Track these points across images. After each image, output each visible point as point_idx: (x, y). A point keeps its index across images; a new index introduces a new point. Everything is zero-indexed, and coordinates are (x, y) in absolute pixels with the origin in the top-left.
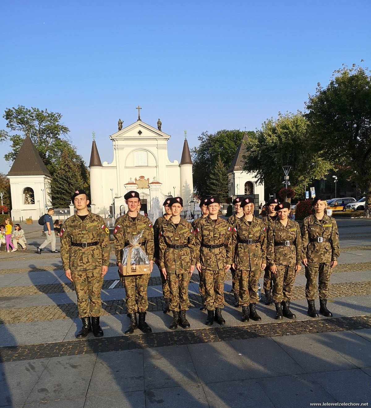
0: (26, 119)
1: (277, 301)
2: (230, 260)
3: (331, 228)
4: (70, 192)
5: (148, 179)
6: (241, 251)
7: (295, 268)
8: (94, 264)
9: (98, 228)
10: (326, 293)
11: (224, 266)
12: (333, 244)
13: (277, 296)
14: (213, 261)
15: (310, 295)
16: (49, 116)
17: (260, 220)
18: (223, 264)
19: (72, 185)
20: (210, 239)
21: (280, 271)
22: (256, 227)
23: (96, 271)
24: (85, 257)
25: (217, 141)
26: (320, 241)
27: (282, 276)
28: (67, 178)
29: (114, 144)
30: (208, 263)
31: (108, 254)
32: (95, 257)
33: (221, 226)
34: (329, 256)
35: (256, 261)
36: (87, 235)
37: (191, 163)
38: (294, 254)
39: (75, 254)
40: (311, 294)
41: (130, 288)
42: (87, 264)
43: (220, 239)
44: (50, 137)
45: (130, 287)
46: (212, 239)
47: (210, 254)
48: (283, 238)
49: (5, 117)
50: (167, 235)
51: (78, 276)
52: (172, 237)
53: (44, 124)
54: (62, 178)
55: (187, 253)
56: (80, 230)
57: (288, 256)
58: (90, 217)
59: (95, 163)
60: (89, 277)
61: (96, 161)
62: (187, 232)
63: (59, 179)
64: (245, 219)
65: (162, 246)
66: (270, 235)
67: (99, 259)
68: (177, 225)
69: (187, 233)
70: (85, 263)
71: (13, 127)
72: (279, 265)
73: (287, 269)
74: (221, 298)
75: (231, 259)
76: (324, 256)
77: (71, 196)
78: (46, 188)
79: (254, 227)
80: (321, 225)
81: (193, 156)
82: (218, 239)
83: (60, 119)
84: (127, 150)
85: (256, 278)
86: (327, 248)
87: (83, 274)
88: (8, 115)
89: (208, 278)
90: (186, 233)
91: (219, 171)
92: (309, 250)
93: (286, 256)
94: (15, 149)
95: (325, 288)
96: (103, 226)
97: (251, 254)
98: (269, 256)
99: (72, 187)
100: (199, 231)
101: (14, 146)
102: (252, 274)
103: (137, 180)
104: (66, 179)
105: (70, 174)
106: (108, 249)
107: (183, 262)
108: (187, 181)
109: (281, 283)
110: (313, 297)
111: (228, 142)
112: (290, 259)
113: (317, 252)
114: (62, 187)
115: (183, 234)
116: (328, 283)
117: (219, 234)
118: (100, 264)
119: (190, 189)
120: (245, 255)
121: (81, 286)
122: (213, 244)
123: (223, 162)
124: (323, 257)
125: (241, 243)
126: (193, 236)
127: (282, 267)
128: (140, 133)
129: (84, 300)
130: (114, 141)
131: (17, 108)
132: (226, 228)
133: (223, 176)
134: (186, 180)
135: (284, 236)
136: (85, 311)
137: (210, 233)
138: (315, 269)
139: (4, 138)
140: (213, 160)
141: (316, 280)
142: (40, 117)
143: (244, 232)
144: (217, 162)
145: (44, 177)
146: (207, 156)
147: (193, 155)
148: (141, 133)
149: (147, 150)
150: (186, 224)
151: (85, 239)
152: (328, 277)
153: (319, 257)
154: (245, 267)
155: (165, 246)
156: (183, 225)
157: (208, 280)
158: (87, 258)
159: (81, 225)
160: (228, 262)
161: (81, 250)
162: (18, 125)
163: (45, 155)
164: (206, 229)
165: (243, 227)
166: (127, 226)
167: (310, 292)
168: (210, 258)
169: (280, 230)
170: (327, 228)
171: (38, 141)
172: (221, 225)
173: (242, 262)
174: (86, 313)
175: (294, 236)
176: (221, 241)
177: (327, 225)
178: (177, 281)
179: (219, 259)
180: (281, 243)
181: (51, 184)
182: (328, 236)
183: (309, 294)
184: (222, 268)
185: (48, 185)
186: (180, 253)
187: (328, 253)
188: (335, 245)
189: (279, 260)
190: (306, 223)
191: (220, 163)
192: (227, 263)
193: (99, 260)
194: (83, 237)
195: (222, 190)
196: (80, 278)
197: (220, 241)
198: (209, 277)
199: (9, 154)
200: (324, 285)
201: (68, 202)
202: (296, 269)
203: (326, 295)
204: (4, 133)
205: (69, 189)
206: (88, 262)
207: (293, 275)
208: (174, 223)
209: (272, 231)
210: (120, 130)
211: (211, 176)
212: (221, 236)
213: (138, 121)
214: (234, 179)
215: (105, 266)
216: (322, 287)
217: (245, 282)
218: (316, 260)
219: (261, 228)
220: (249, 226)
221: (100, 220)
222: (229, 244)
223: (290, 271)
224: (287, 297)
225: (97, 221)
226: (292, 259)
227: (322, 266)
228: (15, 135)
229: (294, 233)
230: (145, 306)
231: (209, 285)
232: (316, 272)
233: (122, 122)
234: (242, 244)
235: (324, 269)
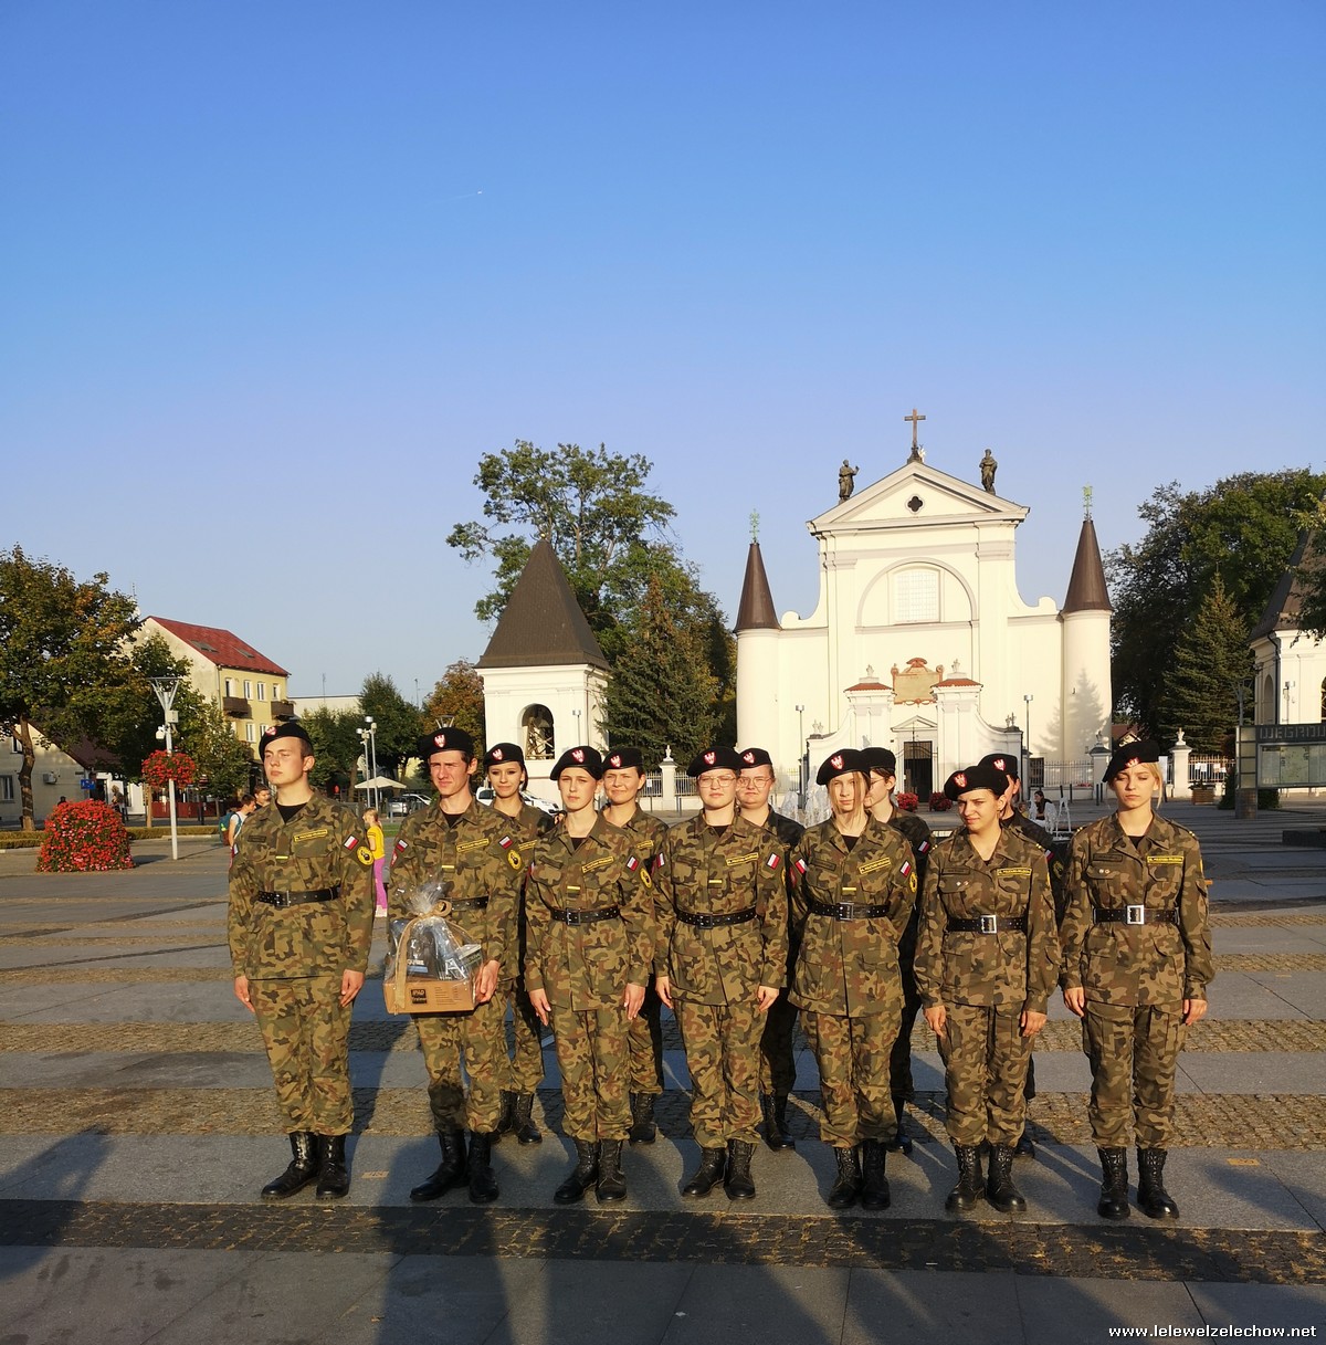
0: (540, 484)
1: (959, 1140)
2: (771, 971)
3: (1178, 871)
4: (666, 717)
5: (940, 670)
6: (814, 942)
7: (1020, 1021)
8: (308, 961)
9: (330, 848)
10: (1161, 1124)
11: (747, 993)
12: (1190, 934)
13: (958, 1121)
14: (707, 970)
15: (1102, 1128)
16: (610, 470)
17: (891, 833)
18: (742, 983)
19: (671, 695)
20: (695, 894)
21: (963, 1025)
22: (870, 858)
23: (319, 984)
24: (281, 937)
25: (1215, 517)
26: (1133, 919)
27: (970, 1046)
28: (657, 672)
29: (823, 550)
30: (688, 978)
31: (361, 931)
32: (315, 940)
33: (740, 848)
34: (1173, 980)
35: (869, 984)
36: (291, 868)
37: (1104, 604)
38: (1016, 967)
39: (256, 927)
40: (1107, 1126)
41: (432, 1049)
42: (289, 961)
43: (730, 896)
44: (611, 537)
45: (435, 1045)
46: (702, 894)
47: (694, 945)
48: (970, 901)
49: (480, 483)
50: (542, 875)
51: (265, 997)
52: (556, 883)
53: (594, 497)
54: (641, 674)
55: (610, 940)
56: (273, 850)
57: (991, 974)
58: (313, 809)
59: (754, 616)
60: (300, 1001)
61: (758, 609)
62: (608, 866)
63: (630, 676)
64: (835, 829)
65: (533, 911)
66: (929, 888)
67: (329, 945)
68: (577, 842)
69: (610, 871)
70: (283, 956)
71: (503, 512)
72: (959, 1005)
73: (991, 1023)
74: (743, 1106)
75: (775, 968)
76: (1153, 978)
77: (667, 730)
78: (591, 707)
79: (863, 856)
80: (1137, 856)
81: (1118, 579)
82: (724, 895)
83: (645, 475)
84: (867, 568)
85: (872, 1044)
86: (1162, 950)
87: (283, 993)
88: (489, 475)
89: (693, 1032)
90: (604, 871)
91: (1213, 632)
92: (1093, 953)
93: (982, 974)
94: (505, 581)
95: (1155, 1105)
96: (352, 839)
97: (849, 958)
98: (924, 970)
99: (671, 702)
100: (662, 863)
101: (506, 569)
102: (859, 1030)
103: (901, 672)
104: (654, 676)
105: (664, 660)
106: (365, 916)
107: (593, 969)
108: (1087, 672)
109: (969, 1072)
110: (1113, 1137)
111: (1260, 519)
112: (998, 983)
113: (1126, 962)
114: (640, 702)
115: (594, 873)
116: (1166, 1085)
117: (726, 876)
118: (331, 962)
119: (1100, 702)
120: (826, 959)
121: (277, 1028)
122: (707, 911)
123: (1232, 596)
124: (1149, 984)
125: (817, 914)
126: (634, 881)
127: (967, 1012)
128: (915, 504)
129: (287, 1076)
130: (823, 538)
131: (513, 449)
132: (755, 856)
133: (1228, 651)
134: (1083, 670)
135: (975, 897)
136: (296, 1113)
137: (694, 872)
138: (1116, 1029)
139: (476, 548)
140: (1196, 590)
141: (1122, 1072)
142: (583, 474)
143: (825, 876)
144: (1207, 598)
145: (586, 671)
146: (1174, 577)
147: (1117, 575)
148: (921, 503)
149: (939, 567)
150: (611, 840)
151: (287, 881)
152: (1166, 1060)
153: (1134, 980)
154: (828, 1001)
155: (543, 912)
156: (599, 844)
157: (693, 1037)
158: (286, 939)
159: (279, 834)
160: (765, 978)
161: (272, 914)
162: (518, 504)
163: (596, 597)
164: (682, 860)
165: (825, 857)
166: (426, 844)
167: (1104, 1116)
168: (696, 961)
169: (963, 873)
170: (1164, 870)
171: (576, 554)
172: (738, 844)
173: (816, 984)
174: (298, 1119)
175: (1014, 895)
176: (733, 904)
177: (1162, 859)
178: (580, 1035)
179: (728, 966)
180: (966, 920)
181: (607, 692)
182: (1166, 899)
183: (1101, 1123)
184: (739, 999)
185: (598, 695)
186: (586, 938)
187: (1167, 967)
188: (1195, 937)
189: (956, 986)
190: (1079, 849)
191: (1220, 602)
192: (760, 979)
193: (328, 950)
194: (278, 874)
195: (1223, 706)
196: (271, 1005)
197: (729, 901)
198: (695, 1026)
199: (489, 597)
200: (1152, 1094)
201: (658, 751)
202: (1023, 1025)
203: (1163, 1132)
204: (476, 532)
205: (663, 709)
206: (290, 954)
207: (1016, 1046)
208: (573, 835)
209: (936, 876)
210: (846, 500)
211: (1182, 654)
212: (734, 885)
213: (909, 461)
214: (1277, 661)
215: (352, 972)
216: (1144, 1098)
217: (830, 1061)
218: (1118, 993)
219: (895, 863)
220: (845, 854)
221: (341, 822)
222: (767, 913)
223: (1004, 1029)
224: (1000, 1128)
225: (332, 824)
226: (1007, 984)
227: (1143, 1017)
228: (508, 536)
229: (1014, 885)
230: (488, 1110)
231: (696, 1056)
232: (1121, 1042)
233: (854, 469)
234: (819, 917)
235: (1153, 1029)
